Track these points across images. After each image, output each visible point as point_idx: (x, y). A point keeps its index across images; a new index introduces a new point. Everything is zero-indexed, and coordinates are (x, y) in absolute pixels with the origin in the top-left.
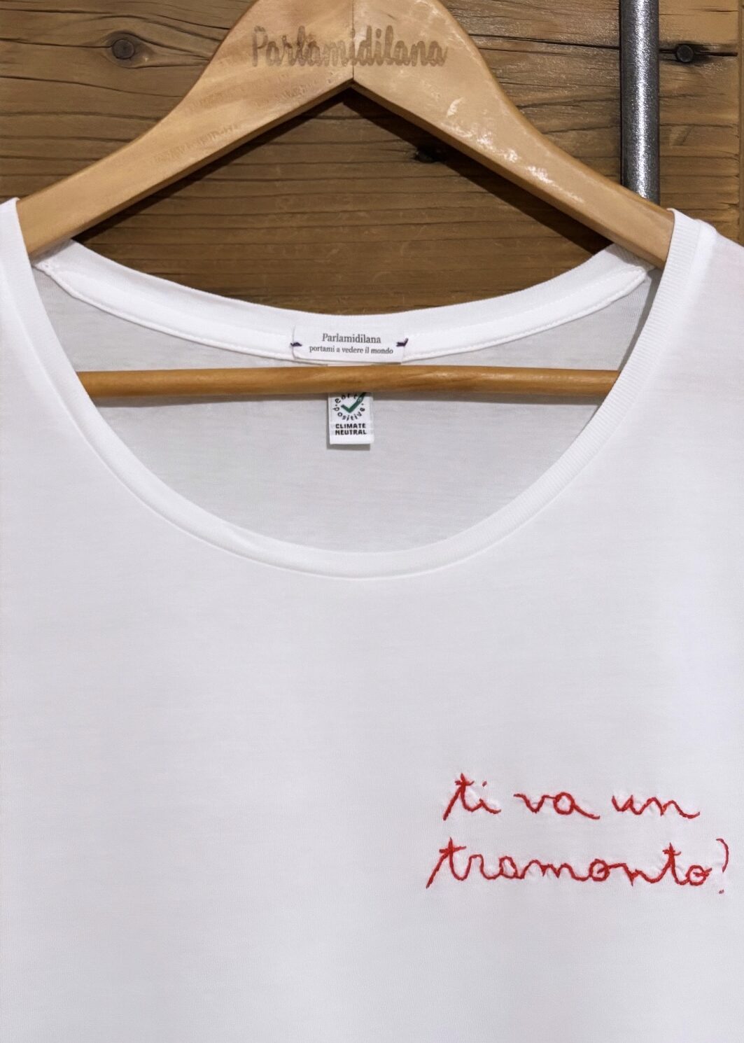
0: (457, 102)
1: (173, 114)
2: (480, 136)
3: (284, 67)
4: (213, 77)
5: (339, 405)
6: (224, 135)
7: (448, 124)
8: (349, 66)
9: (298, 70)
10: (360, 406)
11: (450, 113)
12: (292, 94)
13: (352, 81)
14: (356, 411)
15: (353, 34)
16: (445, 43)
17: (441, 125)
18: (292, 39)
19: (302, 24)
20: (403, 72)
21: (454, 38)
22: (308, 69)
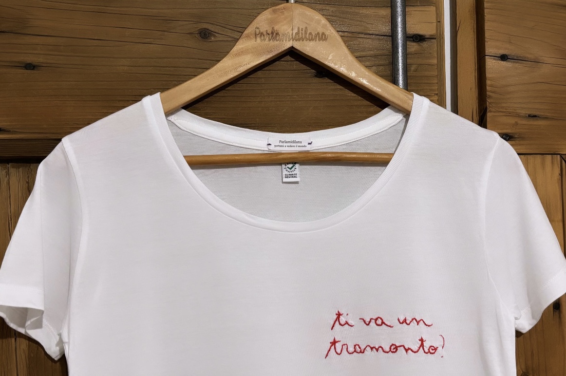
0: (331, 55)
1: (225, 59)
2: (341, 67)
4: (239, 46)
5: (286, 167)
6: (244, 67)
7: (329, 62)
8: (291, 41)
9: (272, 43)
10: (294, 167)
11: (329, 59)
12: (270, 51)
13: (292, 47)
14: (293, 169)
15: (293, 30)
16: (327, 33)
17: (326, 63)
18: (270, 31)
19: (273, 26)
20: (312, 43)
21: (331, 31)
22: (276, 43)
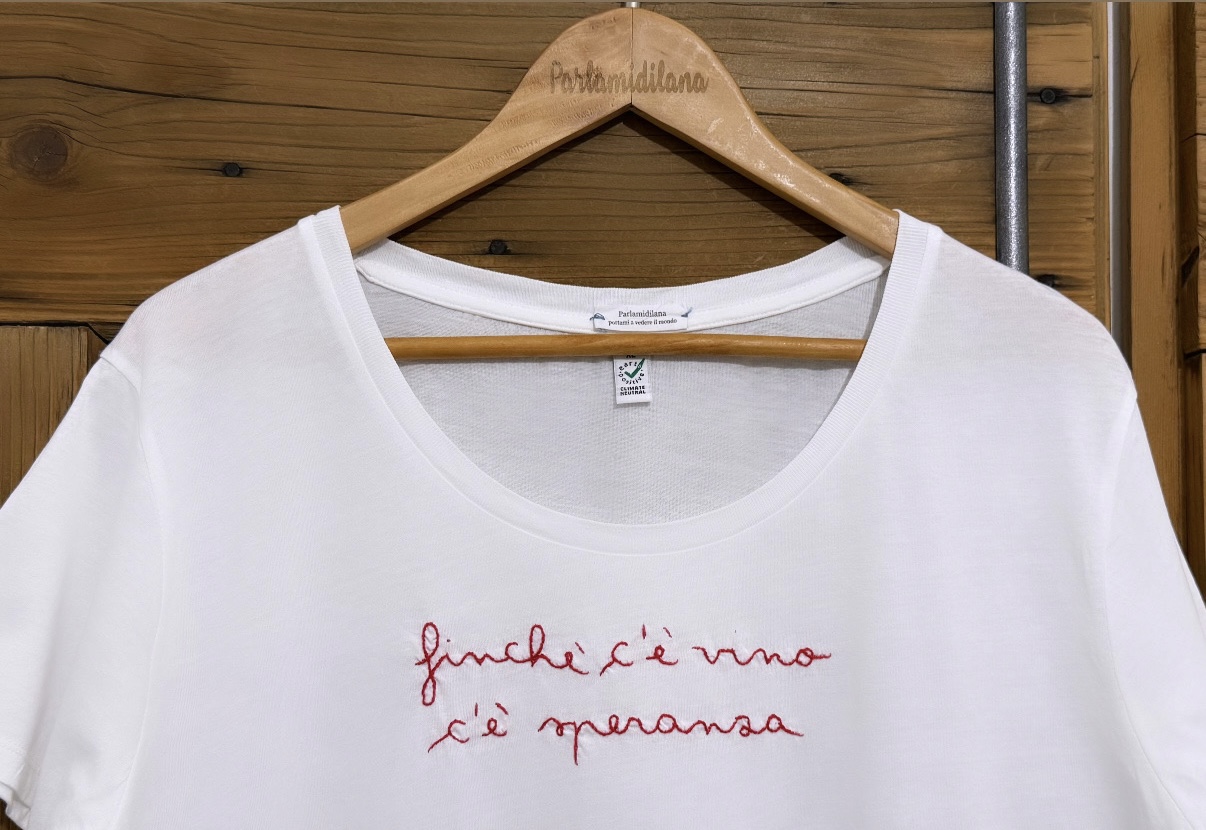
0: (714, 122)
3: (576, 94)
4: (521, 100)
6: (526, 148)
7: (708, 139)
8: (629, 93)
9: (587, 96)
11: (710, 131)
12: (583, 114)
13: (631, 105)
15: (632, 67)
16: (706, 74)
17: (703, 140)
19: (591, 59)
20: (673, 97)
21: (715, 69)
22: (596, 96)
